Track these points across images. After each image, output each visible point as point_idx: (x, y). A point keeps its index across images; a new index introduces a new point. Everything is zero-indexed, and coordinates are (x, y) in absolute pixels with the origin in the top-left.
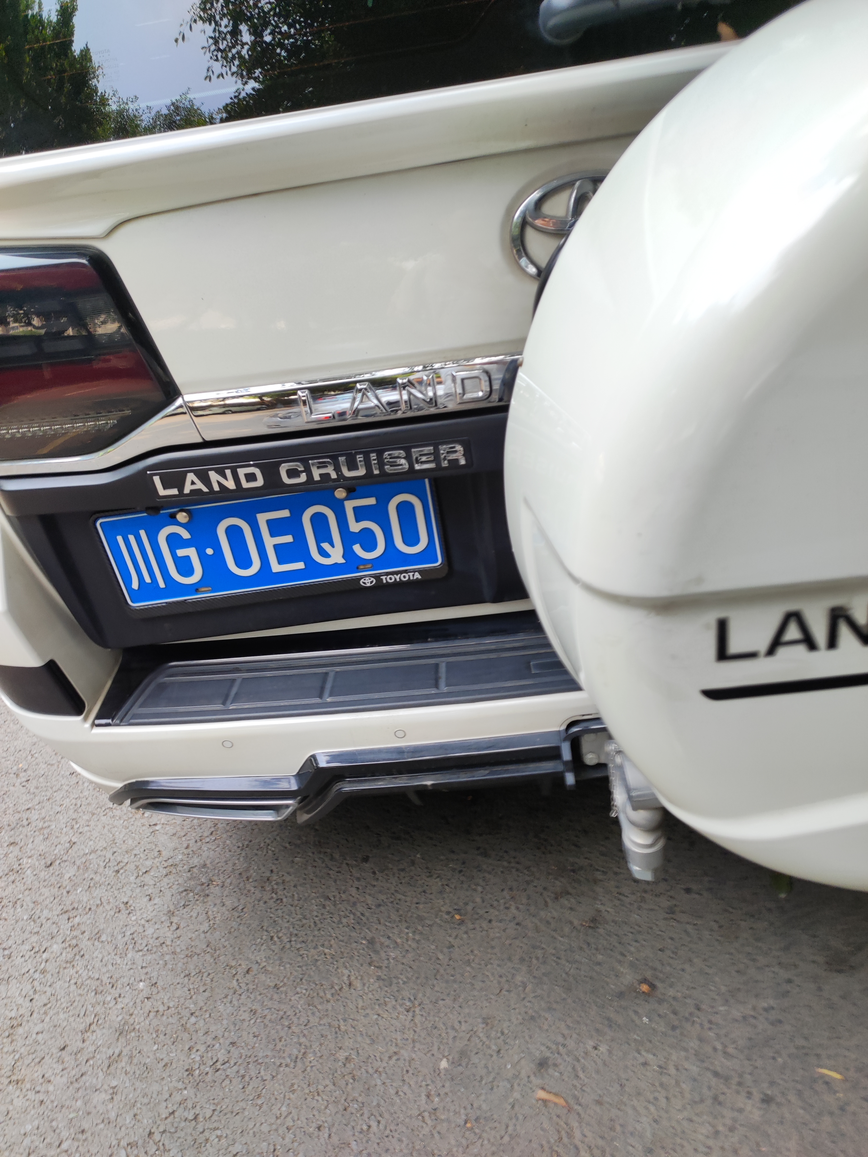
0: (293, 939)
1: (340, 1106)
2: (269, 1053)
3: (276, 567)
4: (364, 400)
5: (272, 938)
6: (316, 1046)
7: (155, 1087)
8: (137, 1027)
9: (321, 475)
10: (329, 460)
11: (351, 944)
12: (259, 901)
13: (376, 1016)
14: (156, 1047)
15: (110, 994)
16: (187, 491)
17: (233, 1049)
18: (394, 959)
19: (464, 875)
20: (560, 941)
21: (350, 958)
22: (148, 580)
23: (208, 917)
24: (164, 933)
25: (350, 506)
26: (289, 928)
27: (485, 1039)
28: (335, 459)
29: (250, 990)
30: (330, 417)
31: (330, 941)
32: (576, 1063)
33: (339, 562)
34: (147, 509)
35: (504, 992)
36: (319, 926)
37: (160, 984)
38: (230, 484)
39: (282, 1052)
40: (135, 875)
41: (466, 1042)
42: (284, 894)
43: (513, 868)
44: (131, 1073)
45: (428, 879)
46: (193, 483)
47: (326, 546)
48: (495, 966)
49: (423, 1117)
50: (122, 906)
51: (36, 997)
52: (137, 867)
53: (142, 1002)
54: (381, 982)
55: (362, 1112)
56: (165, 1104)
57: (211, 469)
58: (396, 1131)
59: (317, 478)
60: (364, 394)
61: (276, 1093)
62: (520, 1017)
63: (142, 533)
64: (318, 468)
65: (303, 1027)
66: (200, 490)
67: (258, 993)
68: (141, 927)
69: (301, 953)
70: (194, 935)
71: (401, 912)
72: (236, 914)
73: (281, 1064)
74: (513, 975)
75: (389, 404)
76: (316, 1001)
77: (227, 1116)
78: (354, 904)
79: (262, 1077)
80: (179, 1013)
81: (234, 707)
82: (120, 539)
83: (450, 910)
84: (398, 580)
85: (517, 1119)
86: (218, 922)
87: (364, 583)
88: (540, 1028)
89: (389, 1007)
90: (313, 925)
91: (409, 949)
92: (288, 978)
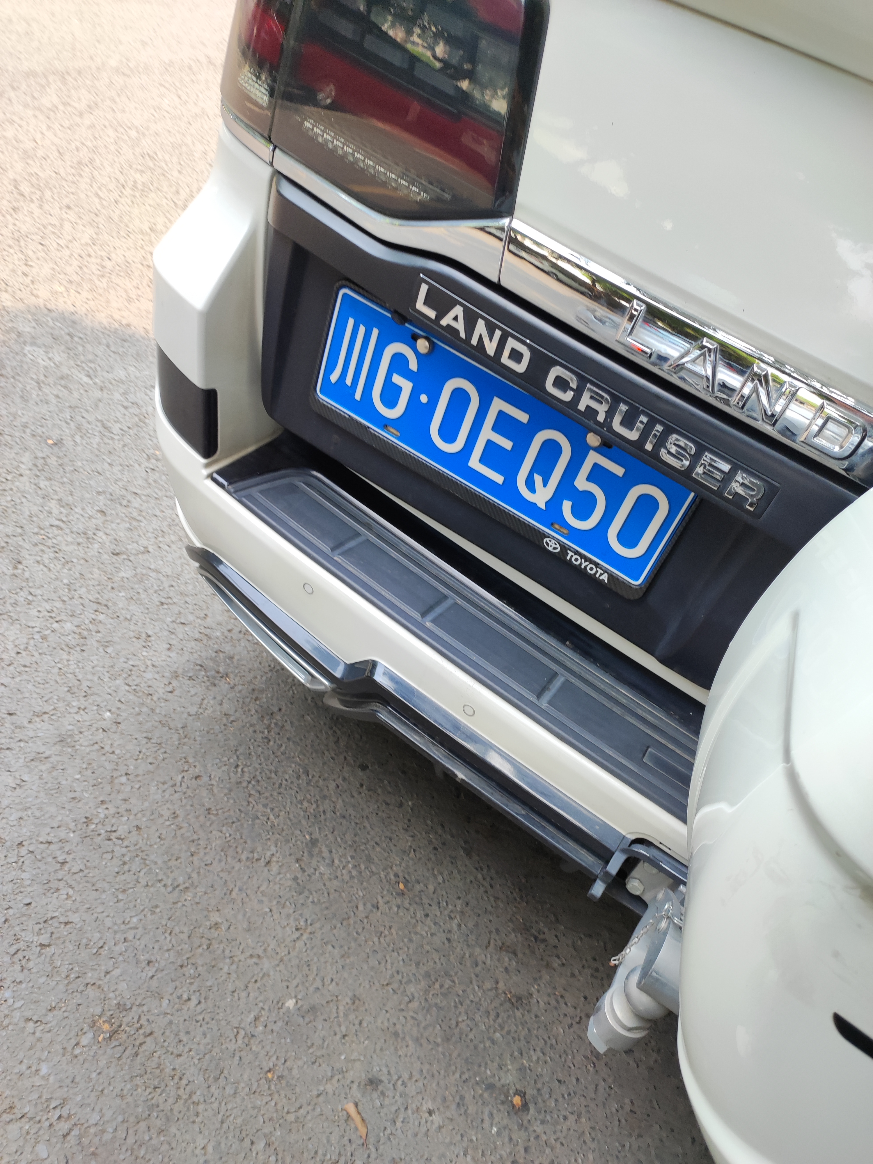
0: (253, 782)
1: (179, 960)
2: (160, 862)
3: (474, 462)
4: (697, 361)
5: (237, 766)
6: (200, 890)
7: (53, 809)
8: (77, 747)
9: (588, 407)
10: (608, 398)
11: (295, 828)
12: (251, 725)
13: (268, 910)
14: (78, 776)
15: (78, 701)
16: (444, 322)
17: (135, 833)
18: (320, 873)
19: (435, 854)
20: (474, 989)
21: (285, 841)
22: (349, 381)
23: (202, 704)
24: (158, 687)
25: (593, 458)
26: (257, 770)
27: (341, 1014)
28: (616, 401)
29: (187, 795)
30: (646, 353)
31: (281, 811)
32: (403, 1110)
33: (539, 505)
34: (395, 312)
35: (389, 988)
36: (282, 790)
37: (122, 726)
38: (491, 348)
39: (170, 870)
40: (174, 619)
41: (324, 1002)
42: (275, 738)
43: (483, 886)
44: (45, 781)
45: (402, 831)
46: (456, 319)
47: (538, 479)
48: (401, 958)
49: (238, 1032)
50: (144, 635)
51: (24, 653)
52: (180, 613)
53: (97, 730)
54: (294, 885)
55: (192, 981)
56: (49, 830)
57: (483, 318)
58: (207, 1023)
59: (582, 407)
60: (703, 354)
61: (139, 901)
62: (386, 1024)
63: (375, 332)
64: (592, 397)
65: (203, 865)
66: (457, 331)
67: (190, 803)
68: (144, 666)
69: (251, 800)
70: (178, 709)
71: (357, 839)
72: (225, 720)
73: (162, 880)
74: (409, 981)
75: (724, 386)
76: (231, 852)
77: (87, 885)
78: (324, 797)
79: (138, 877)
80: (117, 764)
81: (339, 561)
82: (351, 322)
83: (401, 875)
84: (583, 567)
85: (314, 1109)
86: (206, 714)
87: (547, 544)
88: (396, 1049)
89: (285, 911)
90: (277, 785)
91: (340, 878)
92: (224, 812)
